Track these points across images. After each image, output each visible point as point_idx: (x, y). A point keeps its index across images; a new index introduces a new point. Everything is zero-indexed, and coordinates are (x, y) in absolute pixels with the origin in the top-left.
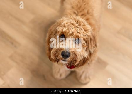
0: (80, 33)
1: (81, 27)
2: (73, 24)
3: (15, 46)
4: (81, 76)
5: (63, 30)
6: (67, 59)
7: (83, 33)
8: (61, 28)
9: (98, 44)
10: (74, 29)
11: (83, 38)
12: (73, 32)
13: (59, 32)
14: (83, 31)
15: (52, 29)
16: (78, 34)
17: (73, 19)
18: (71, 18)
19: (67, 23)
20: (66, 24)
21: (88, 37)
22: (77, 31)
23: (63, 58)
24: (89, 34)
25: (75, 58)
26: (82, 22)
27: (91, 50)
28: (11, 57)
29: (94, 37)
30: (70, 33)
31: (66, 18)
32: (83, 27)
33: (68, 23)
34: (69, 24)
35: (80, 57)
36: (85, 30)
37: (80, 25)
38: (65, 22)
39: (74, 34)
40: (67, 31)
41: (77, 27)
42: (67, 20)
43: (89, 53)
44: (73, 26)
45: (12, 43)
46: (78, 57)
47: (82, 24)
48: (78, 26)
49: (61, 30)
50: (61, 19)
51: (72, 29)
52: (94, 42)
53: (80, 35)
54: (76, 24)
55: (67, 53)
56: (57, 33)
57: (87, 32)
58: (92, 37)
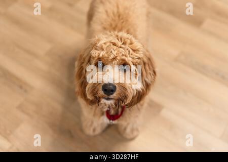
0: (126, 56)
1: (127, 46)
2: (114, 44)
3: (26, 91)
4: (125, 129)
5: (99, 54)
6: (111, 96)
7: (131, 54)
8: (97, 51)
9: (157, 70)
10: (116, 51)
11: (132, 62)
12: (116, 55)
13: (94, 58)
14: (131, 51)
15: (83, 55)
16: (124, 57)
17: (113, 36)
18: (112, 35)
19: (105, 43)
20: (103, 45)
21: (139, 60)
22: (121, 53)
23: (105, 95)
24: (140, 55)
25: (125, 93)
26: (128, 39)
27: (147, 80)
28: (20, 107)
29: (149, 59)
30: (111, 58)
31: (104, 36)
32: (130, 46)
33: (108, 42)
34: (108, 44)
35: (132, 91)
36: (134, 51)
37: (124, 43)
38: (102, 42)
39: (118, 58)
40: (106, 55)
41: (121, 47)
42: (106, 38)
43: (144, 84)
44: (115, 47)
45: (21, 87)
46: (129, 91)
47: (128, 41)
48: (123, 46)
49: (97, 55)
50: (97, 38)
51: (113, 51)
52: (151, 67)
53: (127, 59)
54: (120, 44)
55: (111, 87)
56: (92, 59)
57: (137, 53)
58: (146, 60)
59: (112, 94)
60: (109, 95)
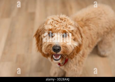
59: (59, 52)
60: (57, 53)
